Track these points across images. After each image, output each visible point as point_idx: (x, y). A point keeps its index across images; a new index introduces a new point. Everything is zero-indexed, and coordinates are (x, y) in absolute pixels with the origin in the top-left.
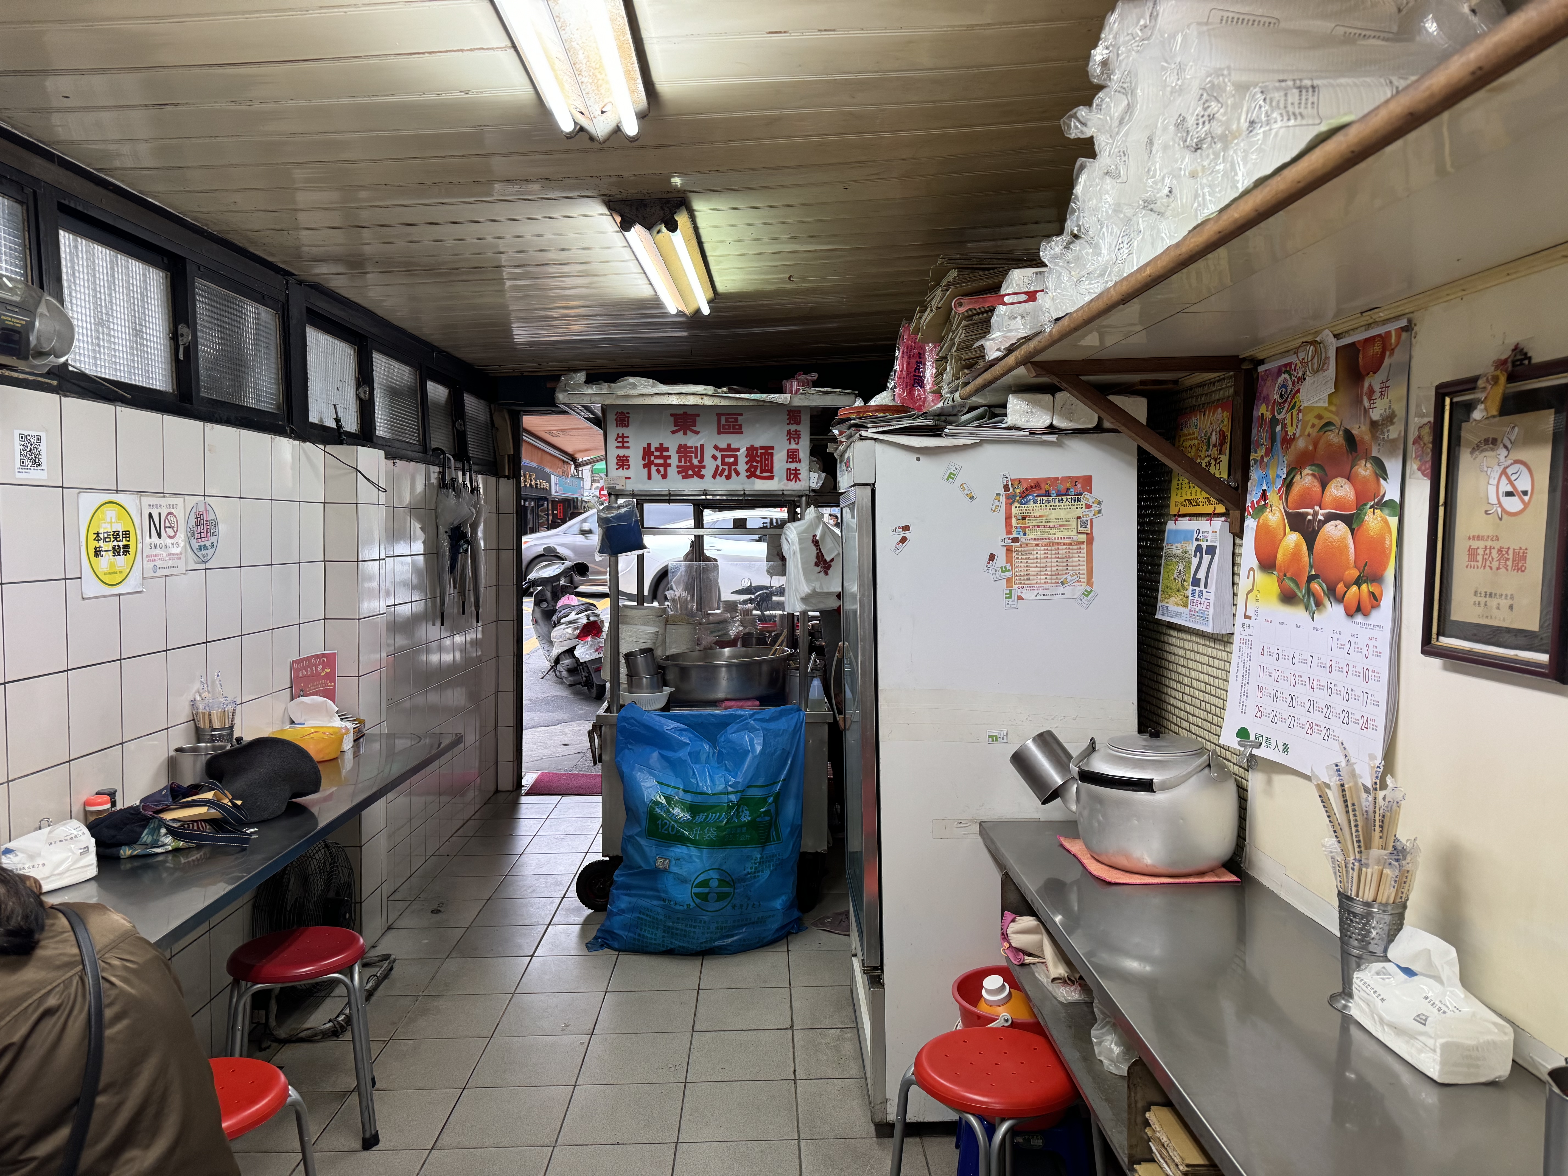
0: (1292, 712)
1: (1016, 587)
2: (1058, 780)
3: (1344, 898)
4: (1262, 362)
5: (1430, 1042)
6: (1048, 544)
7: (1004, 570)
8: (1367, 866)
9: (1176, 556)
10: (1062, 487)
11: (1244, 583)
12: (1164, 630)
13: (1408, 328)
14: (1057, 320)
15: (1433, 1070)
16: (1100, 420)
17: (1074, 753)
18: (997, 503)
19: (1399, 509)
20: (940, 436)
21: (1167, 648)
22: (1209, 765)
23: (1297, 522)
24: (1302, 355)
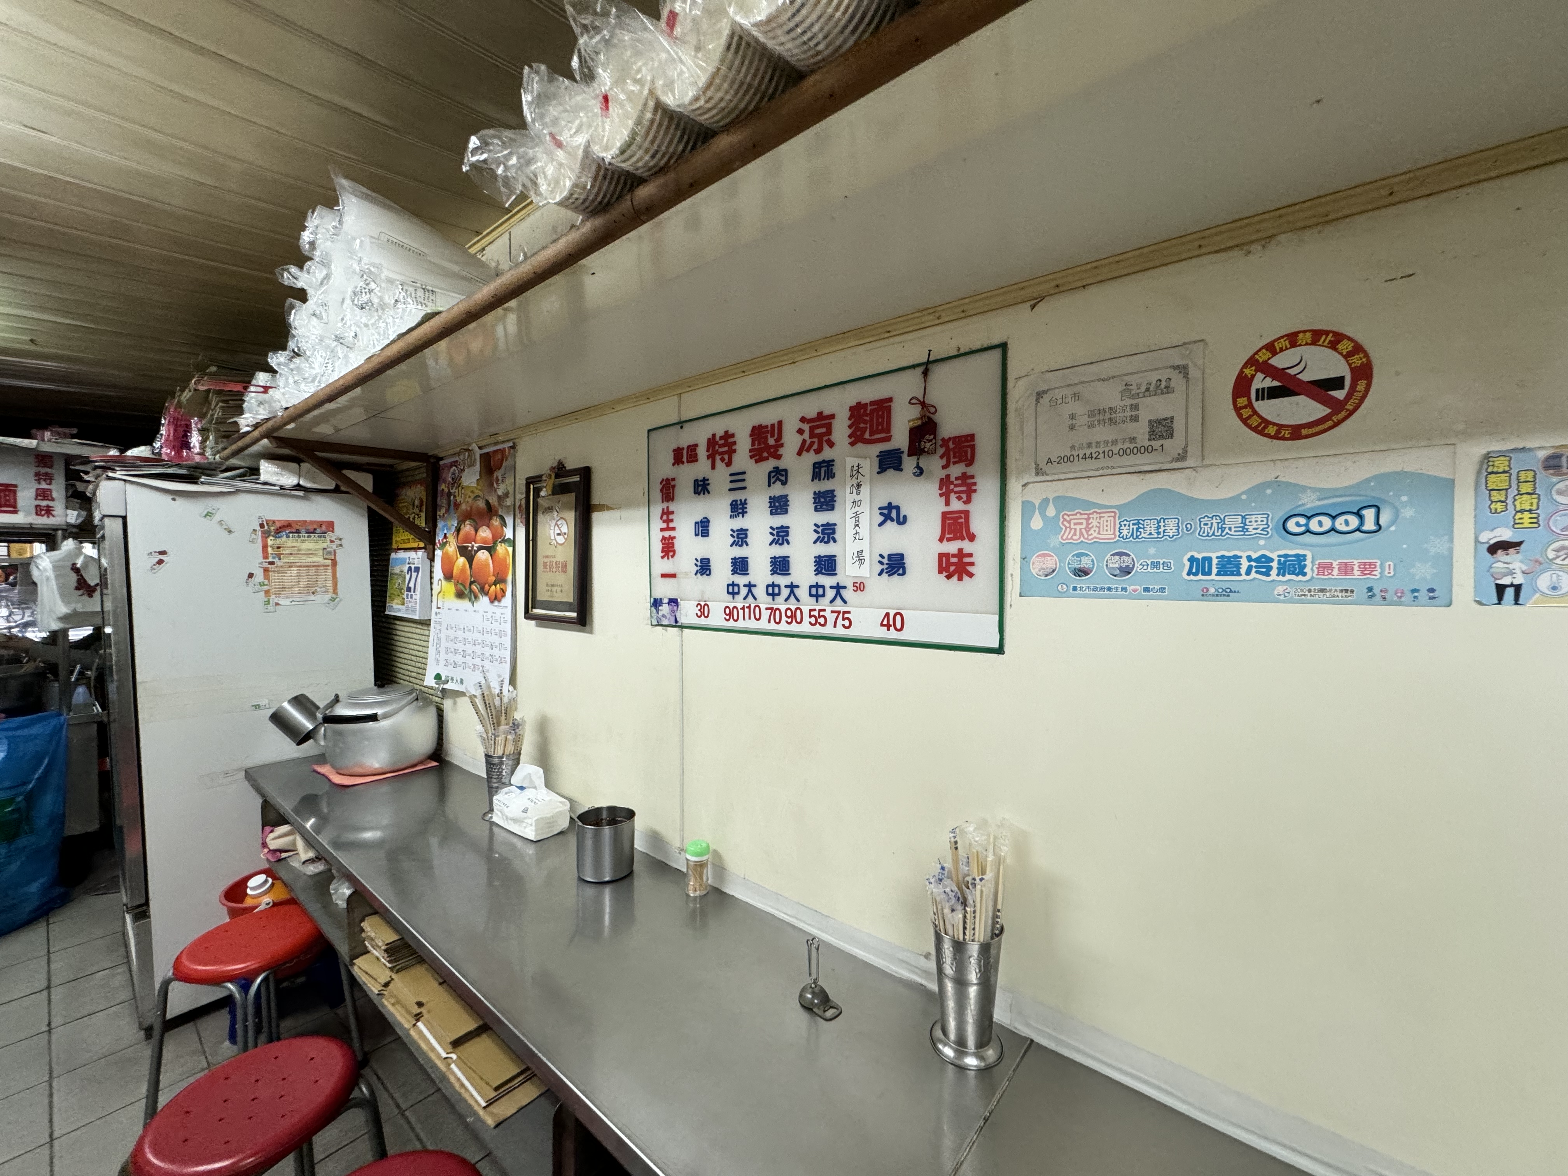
0: (464, 660)
1: (273, 596)
2: (310, 726)
3: (487, 756)
4: (442, 459)
5: (529, 821)
6: (300, 566)
7: (262, 584)
8: (498, 736)
9: (396, 574)
10: (311, 528)
11: (436, 587)
12: (392, 621)
13: (513, 447)
14: (287, 408)
15: (532, 837)
16: (337, 486)
17: (321, 705)
18: (254, 536)
19: (513, 543)
20: (196, 483)
21: (394, 632)
22: (417, 699)
23: (463, 551)
24: (462, 457)
